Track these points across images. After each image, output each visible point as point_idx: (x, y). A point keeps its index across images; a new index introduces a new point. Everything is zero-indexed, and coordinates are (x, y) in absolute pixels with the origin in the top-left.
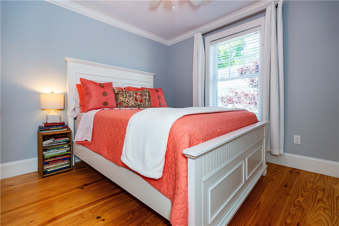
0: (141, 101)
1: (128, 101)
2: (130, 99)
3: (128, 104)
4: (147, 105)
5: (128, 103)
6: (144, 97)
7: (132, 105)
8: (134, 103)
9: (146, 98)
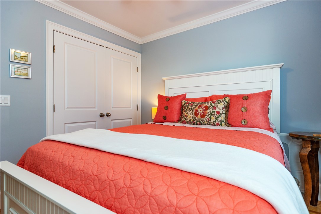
0: (203, 116)
1: (186, 116)
2: (189, 113)
3: (185, 119)
4: (212, 121)
5: (186, 117)
6: (211, 109)
7: (190, 120)
8: (192, 119)
9: (213, 112)
